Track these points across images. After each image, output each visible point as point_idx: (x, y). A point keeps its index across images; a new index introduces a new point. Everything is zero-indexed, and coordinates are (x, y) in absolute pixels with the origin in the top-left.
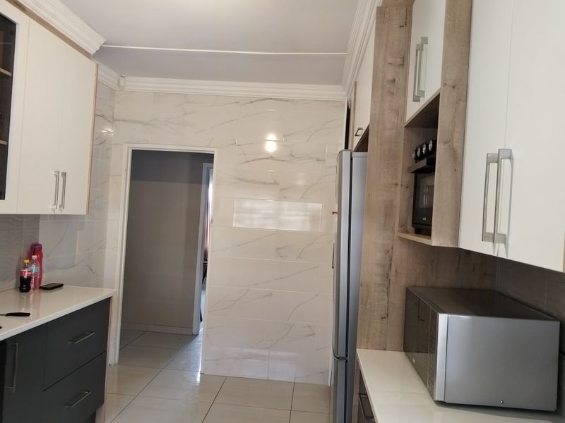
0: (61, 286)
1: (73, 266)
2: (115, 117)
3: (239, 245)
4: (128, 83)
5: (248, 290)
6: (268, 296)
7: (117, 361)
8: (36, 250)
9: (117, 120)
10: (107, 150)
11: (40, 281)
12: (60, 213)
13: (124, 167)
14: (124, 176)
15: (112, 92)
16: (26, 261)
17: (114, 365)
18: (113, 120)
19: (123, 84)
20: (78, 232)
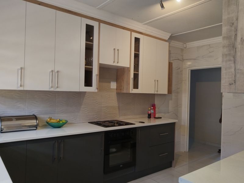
0: (161, 118)
1: (168, 113)
2: (184, 59)
4: (187, 45)
5: (242, 128)
8: (154, 106)
9: (184, 60)
10: (181, 71)
11: (155, 115)
12: (157, 93)
13: (188, 77)
14: (187, 80)
15: (182, 50)
16: (150, 109)
17: (187, 152)
18: (183, 60)
19: (185, 46)
20: (170, 101)
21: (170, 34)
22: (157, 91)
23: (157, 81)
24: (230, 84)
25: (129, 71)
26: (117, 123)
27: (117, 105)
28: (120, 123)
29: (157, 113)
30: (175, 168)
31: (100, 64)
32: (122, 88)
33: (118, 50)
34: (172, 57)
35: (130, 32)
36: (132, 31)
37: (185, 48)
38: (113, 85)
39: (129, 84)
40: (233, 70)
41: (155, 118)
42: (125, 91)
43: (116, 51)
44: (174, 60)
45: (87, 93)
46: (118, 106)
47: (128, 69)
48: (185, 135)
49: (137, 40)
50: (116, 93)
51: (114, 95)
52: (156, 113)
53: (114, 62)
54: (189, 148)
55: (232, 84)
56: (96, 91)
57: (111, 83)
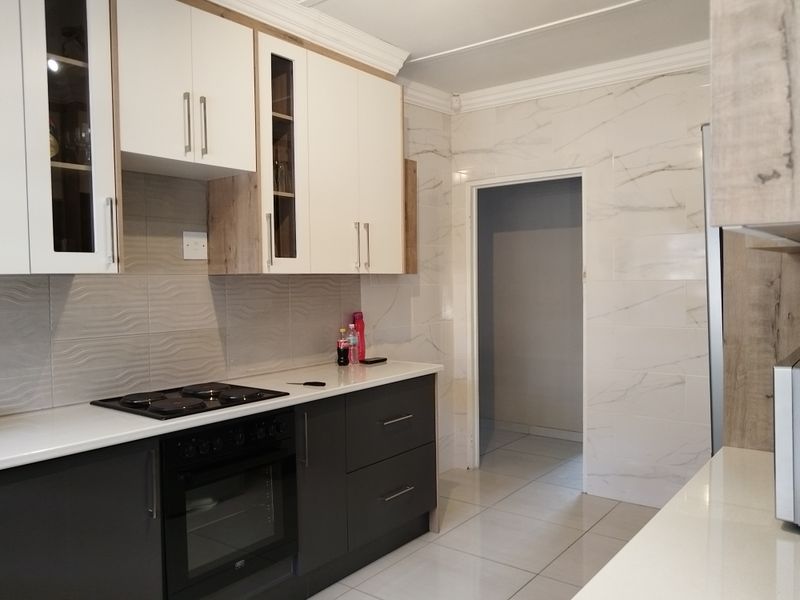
0: (384, 360)
1: (409, 340)
2: (453, 150)
3: (627, 308)
4: (463, 103)
5: (646, 374)
6: (677, 384)
7: (477, 464)
8: (357, 319)
9: (456, 154)
10: (446, 194)
11: (363, 353)
12: (366, 272)
13: (468, 214)
14: (468, 225)
15: (447, 119)
16: (343, 330)
17: (474, 469)
18: (450, 154)
19: (456, 105)
20: (412, 299)
21: (405, 56)
22: (368, 264)
23: (367, 226)
24: (763, 178)
25: (256, 187)
26: (215, 396)
27: (216, 325)
28: (228, 395)
29: (370, 345)
30: (442, 533)
31: (123, 153)
32: (232, 256)
33: (203, 100)
34: (414, 143)
35: (252, 30)
36: (257, 26)
37: (458, 110)
38: (195, 246)
39: (258, 239)
40: (778, 97)
41: (364, 362)
42: (242, 268)
43: (195, 106)
44: (422, 153)
45: (75, 281)
46: (220, 329)
47: (252, 178)
48: (465, 414)
49: (282, 68)
50: (206, 277)
51: (200, 283)
52: (366, 344)
53: (188, 149)
54: (482, 456)
55: (776, 174)
56: (113, 269)
57: (185, 239)
